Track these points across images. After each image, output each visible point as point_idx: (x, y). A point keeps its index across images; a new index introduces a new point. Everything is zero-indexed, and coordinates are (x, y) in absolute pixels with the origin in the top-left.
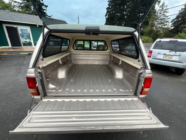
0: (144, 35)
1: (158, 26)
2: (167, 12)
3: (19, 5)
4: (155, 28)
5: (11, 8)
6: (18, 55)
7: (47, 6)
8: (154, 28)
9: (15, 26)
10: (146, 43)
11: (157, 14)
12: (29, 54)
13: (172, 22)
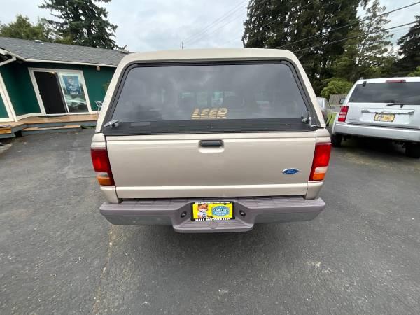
0: (333, 76)
1: (367, 54)
2: (386, 22)
3: (58, 27)
4: (359, 60)
5: (42, 36)
6: (60, 131)
7: (117, 27)
8: (357, 58)
9: (52, 71)
10: (339, 94)
11: (363, 27)
12: (82, 128)
13: (399, 44)
